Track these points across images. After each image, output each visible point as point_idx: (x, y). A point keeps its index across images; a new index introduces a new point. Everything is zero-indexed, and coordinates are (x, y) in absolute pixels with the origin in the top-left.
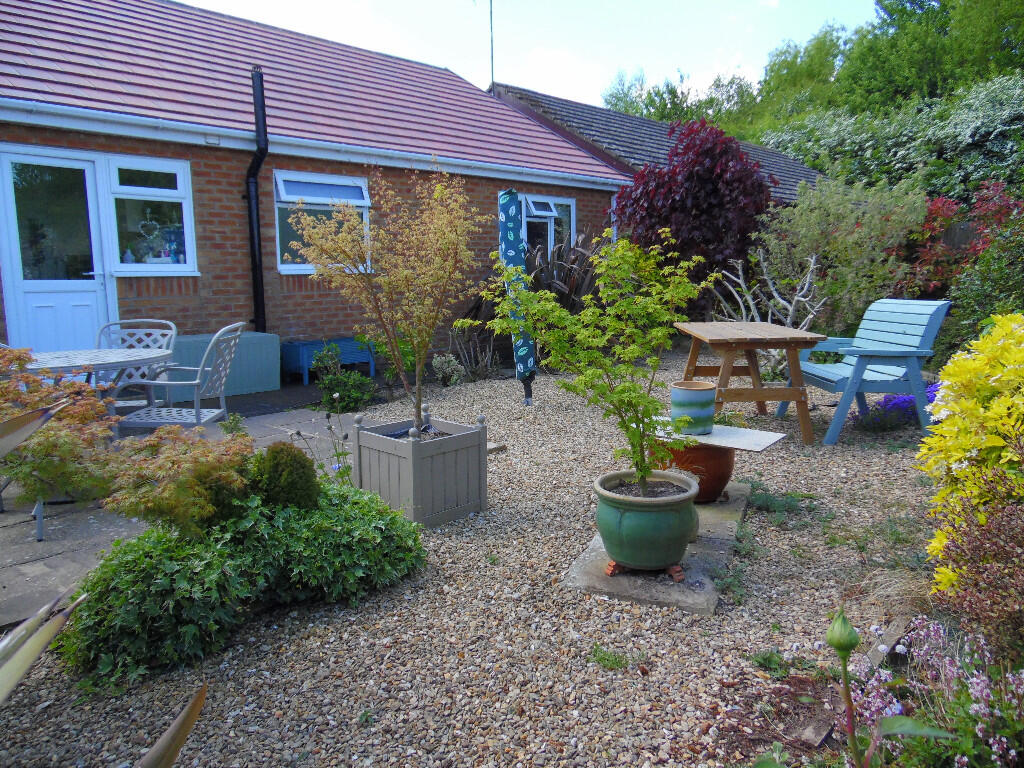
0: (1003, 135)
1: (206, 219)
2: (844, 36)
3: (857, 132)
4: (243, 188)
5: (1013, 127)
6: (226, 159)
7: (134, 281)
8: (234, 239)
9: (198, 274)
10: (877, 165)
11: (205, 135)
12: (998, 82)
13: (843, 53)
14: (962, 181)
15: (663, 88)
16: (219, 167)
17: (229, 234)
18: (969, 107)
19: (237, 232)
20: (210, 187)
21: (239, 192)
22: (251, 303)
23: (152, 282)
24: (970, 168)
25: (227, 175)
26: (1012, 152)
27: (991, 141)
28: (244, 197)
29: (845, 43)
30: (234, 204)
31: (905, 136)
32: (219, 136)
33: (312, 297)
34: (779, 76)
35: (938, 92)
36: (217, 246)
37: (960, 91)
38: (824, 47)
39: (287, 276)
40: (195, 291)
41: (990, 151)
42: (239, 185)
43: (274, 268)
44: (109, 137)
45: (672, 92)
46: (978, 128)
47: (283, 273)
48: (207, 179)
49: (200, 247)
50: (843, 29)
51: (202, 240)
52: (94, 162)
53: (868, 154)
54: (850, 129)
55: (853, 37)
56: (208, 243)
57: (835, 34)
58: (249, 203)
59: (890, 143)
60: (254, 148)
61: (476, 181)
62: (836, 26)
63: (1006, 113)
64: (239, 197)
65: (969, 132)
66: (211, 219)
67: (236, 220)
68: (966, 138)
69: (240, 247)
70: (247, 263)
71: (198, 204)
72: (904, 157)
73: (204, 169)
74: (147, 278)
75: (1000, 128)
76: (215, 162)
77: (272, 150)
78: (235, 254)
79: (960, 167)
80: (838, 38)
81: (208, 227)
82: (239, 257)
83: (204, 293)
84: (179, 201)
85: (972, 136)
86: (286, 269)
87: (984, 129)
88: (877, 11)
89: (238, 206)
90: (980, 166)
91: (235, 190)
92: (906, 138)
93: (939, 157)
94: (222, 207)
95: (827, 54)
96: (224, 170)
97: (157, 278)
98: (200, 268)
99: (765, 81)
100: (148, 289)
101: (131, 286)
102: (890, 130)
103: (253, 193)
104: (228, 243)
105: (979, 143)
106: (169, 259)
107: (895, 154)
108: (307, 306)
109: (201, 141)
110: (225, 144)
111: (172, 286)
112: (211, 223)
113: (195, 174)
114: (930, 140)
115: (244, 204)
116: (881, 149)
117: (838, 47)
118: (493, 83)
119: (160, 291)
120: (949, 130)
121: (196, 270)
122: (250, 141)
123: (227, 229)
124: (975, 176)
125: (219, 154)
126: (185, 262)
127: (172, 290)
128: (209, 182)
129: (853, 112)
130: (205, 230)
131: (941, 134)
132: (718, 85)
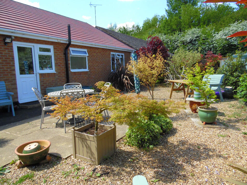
0: (195, 40)
1: (57, 59)
2: (159, 17)
3: (166, 39)
4: (64, 52)
5: (197, 39)
6: (60, 45)
7: (43, 75)
8: (62, 64)
9: (56, 72)
10: (171, 46)
11: (58, 40)
12: (193, 29)
13: (159, 21)
14: (188, 50)
15: (122, 27)
16: (59, 47)
17: (61, 63)
18: (188, 34)
19: (63, 62)
20: (57, 52)
21: (63, 53)
22: (66, 79)
23: (46, 74)
24: (190, 47)
25: (61, 49)
26: (197, 44)
27: (193, 41)
28: (64, 54)
29: (159, 19)
30: (62, 56)
31: (177, 40)
32: (60, 40)
33: (77, 77)
34: (146, 26)
35: (182, 31)
36: (59, 66)
37: (186, 31)
38: (155, 20)
39: (73, 72)
40: (55, 77)
41: (193, 43)
42: (63, 51)
43: (70, 70)
44: (37, 40)
45: (124, 28)
46: (190, 39)
47: (72, 72)
48: (56, 50)
49: (55, 66)
50: (159, 16)
51: (56, 64)
52: (34, 46)
53: (169, 43)
54: (165, 38)
55: (161, 18)
56: (57, 65)
57: (157, 17)
58: (66, 55)
59: (173, 41)
60: (68, 43)
61: (107, 50)
62: (157, 15)
63: (196, 36)
64: (63, 54)
65: (189, 39)
66: (58, 59)
67: (63, 59)
68: (188, 40)
69: (63, 66)
70: (65, 69)
71: (55, 56)
72: (176, 44)
73: (56, 48)
74: (45, 74)
75: (195, 39)
76: (58, 46)
77: (72, 43)
78: (62, 67)
79: (187, 47)
80: (158, 18)
81: (57, 61)
82: (63, 68)
83: (57, 77)
84: (51, 55)
85: (190, 40)
86: (73, 71)
87: (192, 39)
88: (166, 13)
89: (63, 56)
90: (192, 46)
91: (62, 52)
92: (176, 40)
93: (183, 44)
94: (60, 56)
95: (156, 21)
96: (60, 48)
97: (47, 74)
98: (56, 71)
99: (143, 26)
100: (46, 76)
101: (42, 75)
102: (174, 38)
103: (66, 53)
104: (61, 65)
105: (191, 42)
106: (49, 69)
107: (175, 44)
108: (77, 79)
109: (56, 41)
110: (61, 42)
111: (50, 75)
112: (58, 60)
113: (54, 49)
114: (181, 41)
115: (64, 55)
116: (172, 42)
117: (158, 20)
118: (96, 26)
119: (48, 77)
120: (185, 39)
121: (55, 71)
122: (67, 41)
123: (61, 62)
124: (191, 48)
125: (59, 44)
126: (52, 69)
127: (50, 76)
128: (57, 51)
129: (165, 34)
130: (56, 61)
131: (184, 40)
132: (133, 27)
